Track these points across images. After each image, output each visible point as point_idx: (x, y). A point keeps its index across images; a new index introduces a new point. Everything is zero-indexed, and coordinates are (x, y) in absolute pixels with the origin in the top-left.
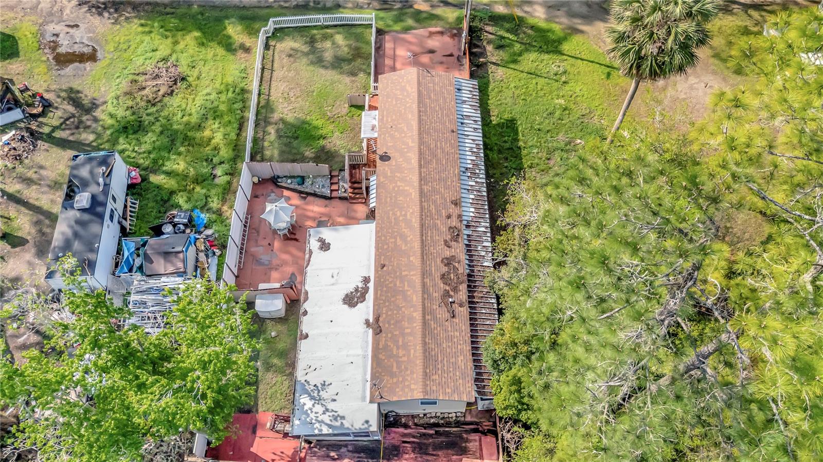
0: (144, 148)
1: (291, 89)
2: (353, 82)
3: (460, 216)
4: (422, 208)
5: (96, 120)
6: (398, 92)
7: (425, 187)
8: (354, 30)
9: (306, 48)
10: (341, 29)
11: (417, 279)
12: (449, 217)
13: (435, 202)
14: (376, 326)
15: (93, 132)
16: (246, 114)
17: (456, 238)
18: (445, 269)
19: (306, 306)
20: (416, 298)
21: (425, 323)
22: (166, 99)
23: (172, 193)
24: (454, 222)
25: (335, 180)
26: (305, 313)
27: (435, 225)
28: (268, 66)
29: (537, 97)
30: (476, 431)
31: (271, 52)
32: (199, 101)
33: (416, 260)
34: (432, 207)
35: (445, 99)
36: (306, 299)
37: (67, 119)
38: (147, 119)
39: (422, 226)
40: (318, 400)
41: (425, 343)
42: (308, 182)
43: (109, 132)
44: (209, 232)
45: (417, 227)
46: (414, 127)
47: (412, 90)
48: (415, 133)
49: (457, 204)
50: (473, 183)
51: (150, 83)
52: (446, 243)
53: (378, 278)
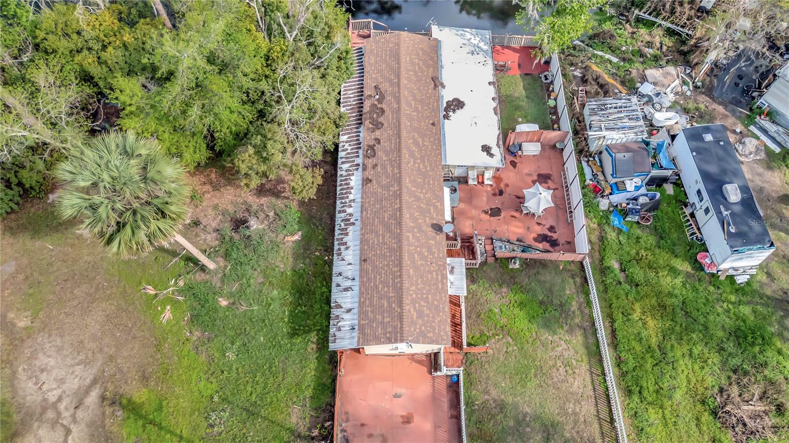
1: (565, 380)
3: (364, 169)
4: (399, 167)
6: (426, 312)
7: (395, 189)
12: (375, 166)
13: (388, 176)
14: (437, 83)
17: (370, 148)
18: (381, 119)
19: (494, 104)
20: (405, 93)
21: (398, 76)
22: (724, 380)
23: (658, 246)
24: (370, 162)
25: (491, 251)
27: (387, 155)
28: (606, 424)
33: (406, 123)
36: (495, 109)
39: (400, 152)
40: (475, 46)
41: (399, 63)
44: (604, 204)
45: (404, 151)
46: (406, 256)
47: (408, 308)
48: (405, 248)
49: (366, 181)
50: (349, 210)
51: (760, 407)
52: (379, 140)
53: (437, 116)
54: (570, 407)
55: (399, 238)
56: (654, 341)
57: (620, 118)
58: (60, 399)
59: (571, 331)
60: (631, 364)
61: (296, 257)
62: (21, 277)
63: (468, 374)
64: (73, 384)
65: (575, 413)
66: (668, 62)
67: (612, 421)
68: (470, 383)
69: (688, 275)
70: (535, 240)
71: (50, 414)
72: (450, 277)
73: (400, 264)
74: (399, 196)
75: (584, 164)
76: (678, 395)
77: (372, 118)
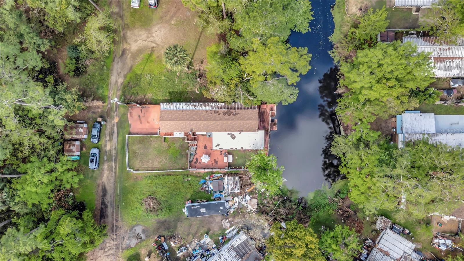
0: (177, 203)
1: (157, 161)
2: (154, 141)
4: (209, 120)
5: (166, 220)
6: (168, 126)
7: (203, 119)
8: (130, 143)
10: (130, 147)
11: (230, 122)
12: (211, 113)
13: (207, 117)
14: (241, 131)
15: (171, 220)
16: (165, 173)
17: (218, 112)
18: (227, 115)
19: (234, 148)
20: (235, 122)
21: (241, 120)
22: (158, 199)
23: (194, 191)
24: (213, 112)
25: (191, 145)
26: (236, 148)
27: (214, 117)
28: (146, 169)
29: (160, 84)
30: (259, 109)
31: (140, 169)
32: (159, 189)
33: (225, 122)
34: (209, 117)
35: (170, 113)
36: (232, 148)
37: (166, 229)
38: (167, 203)
39: (215, 120)
40: (257, 144)
41: (246, 120)
43: (171, 215)
44: (207, 178)
45: (215, 121)
46: (182, 122)
47: (168, 122)
48: (185, 121)
49: (207, 111)
50: (199, 106)
51: (151, 206)
52: (220, 114)
53: (228, 131)
55: (188, 120)
56: (168, 185)
57: (232, 185)
58: (153, 37)
59: (169, 163)
60: (162, 178)
61: (191, 92)
62: (185, 18)
63: (158, 137)
64: (157, 39)
65: (149, 162)
66: (260, 207)
68: (156, 137)
69: (186, 197)
70: (197, 158)
71: (150, 35)
72: (178, 133)
73: (180, 120)
74: (200, 120)
75: (221, 175)
76: (155, 188)
77: (228, 112)
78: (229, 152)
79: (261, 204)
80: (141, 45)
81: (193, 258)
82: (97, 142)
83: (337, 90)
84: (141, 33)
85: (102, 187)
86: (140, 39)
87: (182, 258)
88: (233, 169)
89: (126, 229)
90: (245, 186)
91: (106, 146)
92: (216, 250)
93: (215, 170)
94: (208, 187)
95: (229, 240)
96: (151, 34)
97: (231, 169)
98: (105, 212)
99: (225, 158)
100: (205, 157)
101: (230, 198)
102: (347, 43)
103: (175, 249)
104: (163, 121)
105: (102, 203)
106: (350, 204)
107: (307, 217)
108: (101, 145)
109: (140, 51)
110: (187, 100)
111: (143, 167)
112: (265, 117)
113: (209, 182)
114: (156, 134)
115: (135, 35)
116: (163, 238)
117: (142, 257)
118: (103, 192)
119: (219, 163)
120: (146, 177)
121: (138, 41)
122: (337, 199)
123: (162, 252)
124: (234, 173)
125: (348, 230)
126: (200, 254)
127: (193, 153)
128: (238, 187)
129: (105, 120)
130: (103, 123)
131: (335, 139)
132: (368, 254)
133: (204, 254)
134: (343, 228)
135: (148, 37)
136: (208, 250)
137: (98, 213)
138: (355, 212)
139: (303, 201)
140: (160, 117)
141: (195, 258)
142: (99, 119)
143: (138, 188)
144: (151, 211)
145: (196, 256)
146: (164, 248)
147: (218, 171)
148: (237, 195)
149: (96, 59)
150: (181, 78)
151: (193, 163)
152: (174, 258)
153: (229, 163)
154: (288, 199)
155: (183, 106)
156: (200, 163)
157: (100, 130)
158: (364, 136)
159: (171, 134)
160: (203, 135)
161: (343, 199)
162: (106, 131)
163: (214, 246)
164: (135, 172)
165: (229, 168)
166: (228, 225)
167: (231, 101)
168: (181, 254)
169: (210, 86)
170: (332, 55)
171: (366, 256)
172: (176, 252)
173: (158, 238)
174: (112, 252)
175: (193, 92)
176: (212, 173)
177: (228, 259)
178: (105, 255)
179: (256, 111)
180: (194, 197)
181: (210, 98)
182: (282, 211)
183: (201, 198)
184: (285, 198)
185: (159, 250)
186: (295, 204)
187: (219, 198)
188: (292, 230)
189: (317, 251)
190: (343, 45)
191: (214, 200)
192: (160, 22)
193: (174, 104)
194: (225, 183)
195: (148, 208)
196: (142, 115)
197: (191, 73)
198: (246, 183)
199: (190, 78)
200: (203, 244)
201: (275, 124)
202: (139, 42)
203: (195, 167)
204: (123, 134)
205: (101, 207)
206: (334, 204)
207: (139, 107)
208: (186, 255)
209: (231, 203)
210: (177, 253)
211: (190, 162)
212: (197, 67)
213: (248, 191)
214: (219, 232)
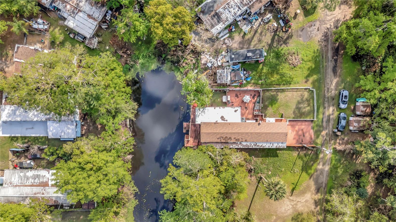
0: (271, 60)
1: (289, 97)
2: (292, 114)
3: (242, 141)
4: (244, 133)
5: (281, 45)
6: (280, 127)
7: (249, 134)
8: (312, 113)
9: (304, 99)
10: (313, 109)
11: (226, 132)
12: (242, 139)
13: (246, 136)
14: (216, 123)
15: (277, 46)
16: (281, 86)
17: (236, 140)
18: (228, 137)
19: (221, 108)
20: (221, 131)
21: (216, 133)
22: (288, 63)
23: (256, 71)
24: (241, 140)
25: (258, 111)
27: (239, 136)
29: (286, 164)
31: (304, 90)
32: (287, 72)
33: (230, 131)
34: (244, 135)
35: (278, 139)
36: (223, 108)
37: (281, 38)
38: (280, 60)
39: (239, 133)
40: (202, 112)
41: (212, 133)
42: (258, 104)
43: (276, 50)
44: (244, 82)
46: (267, 132)
47: (280, 131)
48: (265, 132)
49: (246, 141)
50: (252, 145)
51: (294, 57)
52: (235, 138)
53: (227, 123)
54: (295, 97)
55: (263, 133)
56: (279, 76)
57: (224, 76)
58: (291, 205)
59: (278, 95)
60: (284, 82)
61: (258, 157)
63: (288, 118)
64: (288, 203)
65: (296, 96)
66: (199, 57)
67: (297, 89)
68: (289, 118)
69: (263, 65)
70: (254, 99)
71: (295, 206)
72: (271, 122)
73: (270, 133)
74: (252, 133)
76: (291, 73)
77: (227, 140)
78: (225, 104)
79: (197, 60)
80: (302, 198)
81: (258, 13)
82: (341, 114)
83: (131, 158)
84: (302, 208)
85: (336, 74)
86: (303, 203)
87: (267, 13)
88: (222, 90)
89: (316, 38)
90: (212, 75)
91: (333, 110)
92: (238, 19)
93: (238, 89)
94: (244, 74)
95: (226, 28)
96: (293, 207)
97: (224, 90)
98: (334, 53)
99: (229, 99)
100: (247, 100)
101: (224, 64)
102: (123, 199)
103: (273, 20)
104: (284, 132)
105: (337, 61)
106: (120, 59)
107: (158, 48)
108: (337, 111)
109: (303, 193)
110: (263, 150)
111: (301, 92)
112: (194, 135)
113: (243, 79)
114: (290, 121)
115: (308, 207)
116: (284, 30)
117: (302, 13)
118: (336, 70)
119: (235, 95)
120: (298, 83)
121: (305, 202)
122: (132, 63)
123: (285, 18)
124: (222, 87)
125: (125, 38)
126: (251, 16)
127: (257, 104)
128: (218, 75)
129: (334, 132)
130: (336, 130)
131: (133, 115)
132: (105, 16)
133: (248, 16)
134: (129, 39)
135: (296, 205)
136: (244, 19)
137: (340, 52)
138: (116, 52)
139: (161, 62)
140: (287, 135)
141: (256, 12)
142: (339, 133)
143: (305, 74)
144: (294, 53)
145: (254, 14)
146: (283, 21)
147: (235, 88)
148: (219, 67)
149: (342, 186)
150: (267, 169)
151: (257, 95)
152: (274, 12)
153: (226, 95)
154: (174, 64)
155: (267, 146)
156: (251, 95)
157: (338, 124)
158: (111, 120)
159: (277, 120)
160: (248, 119)
161: (126, 63)
162: (333, 123)
163: (239, 23)
164: (309, 88)
165: (225, 91)
166: (226, 41)
167: (225, 149)
168: (268, 16)
169: (243, 163)
170: (135, 188)
171: (107, 14)
172: (273, 18)
173: (288, 30)
174: (329, 18)
175: (257, 156)
176: (240, 86)
177: (228, 12)
178: (335, 15)
179: (202, 141)
180: (256, 65)
181: (243, 152)
182: (180, 53)
183: (250, 64)
184: (176, 64)
185: (287, 20)
186: (168, 59)
187: (234, 64)
188: (173, 38)
189: (153, 20)
190: (127, 197)
191: (239, 63)
192: (286, 218)
193: (274, 147)
194: (230, 78)
195: (296, 56)
196: (302, 137)
197: (258, 173)
198: (211, 77)
199: (260, 169)
200: (249, 24)
201: (185, 128)
202: (304, 200)
203: (255, 91)
204: (318, 121)
205: (337, 57)
206: (134, 59)
207: (305, 144)
208: (264, 15)
209: (224, 60)
210: (271, 17)
211: (259, 96)
212: (253, 178)
213: (209, 71)
214: (234, 35)
